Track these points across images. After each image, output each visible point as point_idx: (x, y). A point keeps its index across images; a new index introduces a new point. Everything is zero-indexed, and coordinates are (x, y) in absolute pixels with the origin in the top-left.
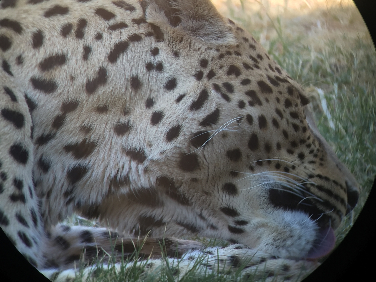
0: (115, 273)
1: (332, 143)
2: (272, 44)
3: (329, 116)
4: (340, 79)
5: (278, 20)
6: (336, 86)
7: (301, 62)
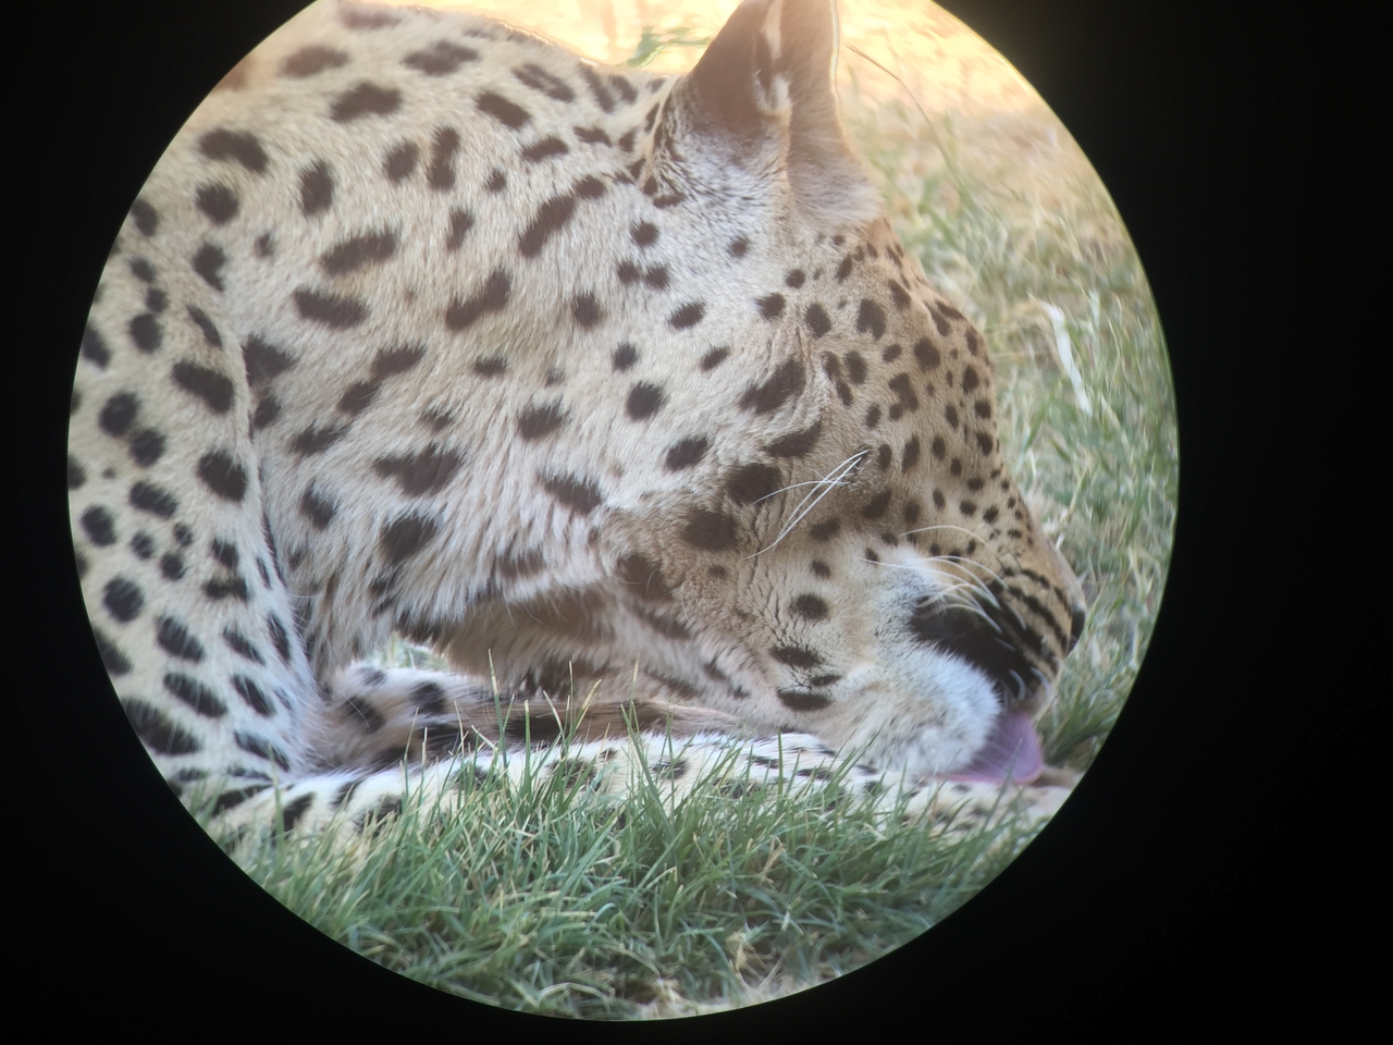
0: (508, 793)
1: (1085, 451)
2: (930, 186)
3: (1077, 379)
4: (1105, 279)
5: (947, 121)
6: (1095, 299)
7: (1004, 235)
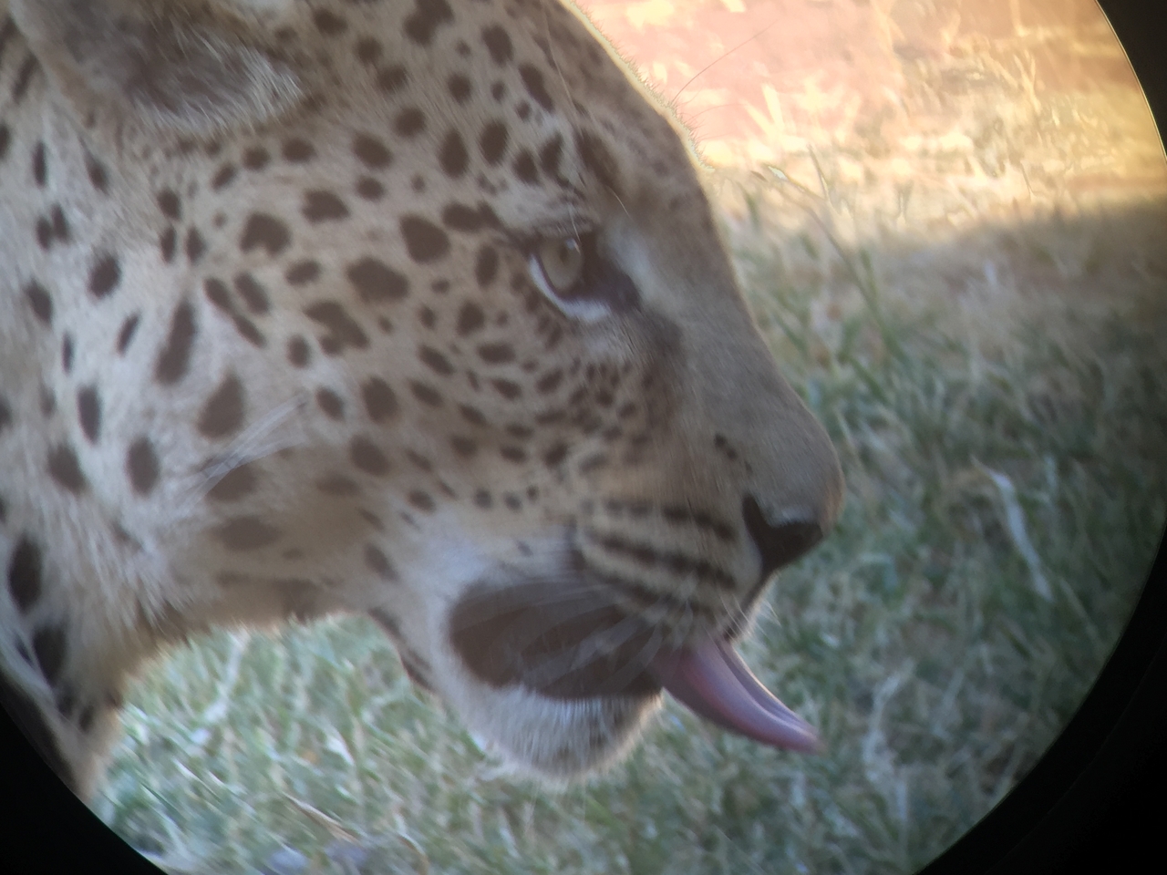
1: (1045, 644)
2: (850, 332)
3: (1032, 558)
5: (865, 258)
6: (1049, 466)
7: (940, 388)
